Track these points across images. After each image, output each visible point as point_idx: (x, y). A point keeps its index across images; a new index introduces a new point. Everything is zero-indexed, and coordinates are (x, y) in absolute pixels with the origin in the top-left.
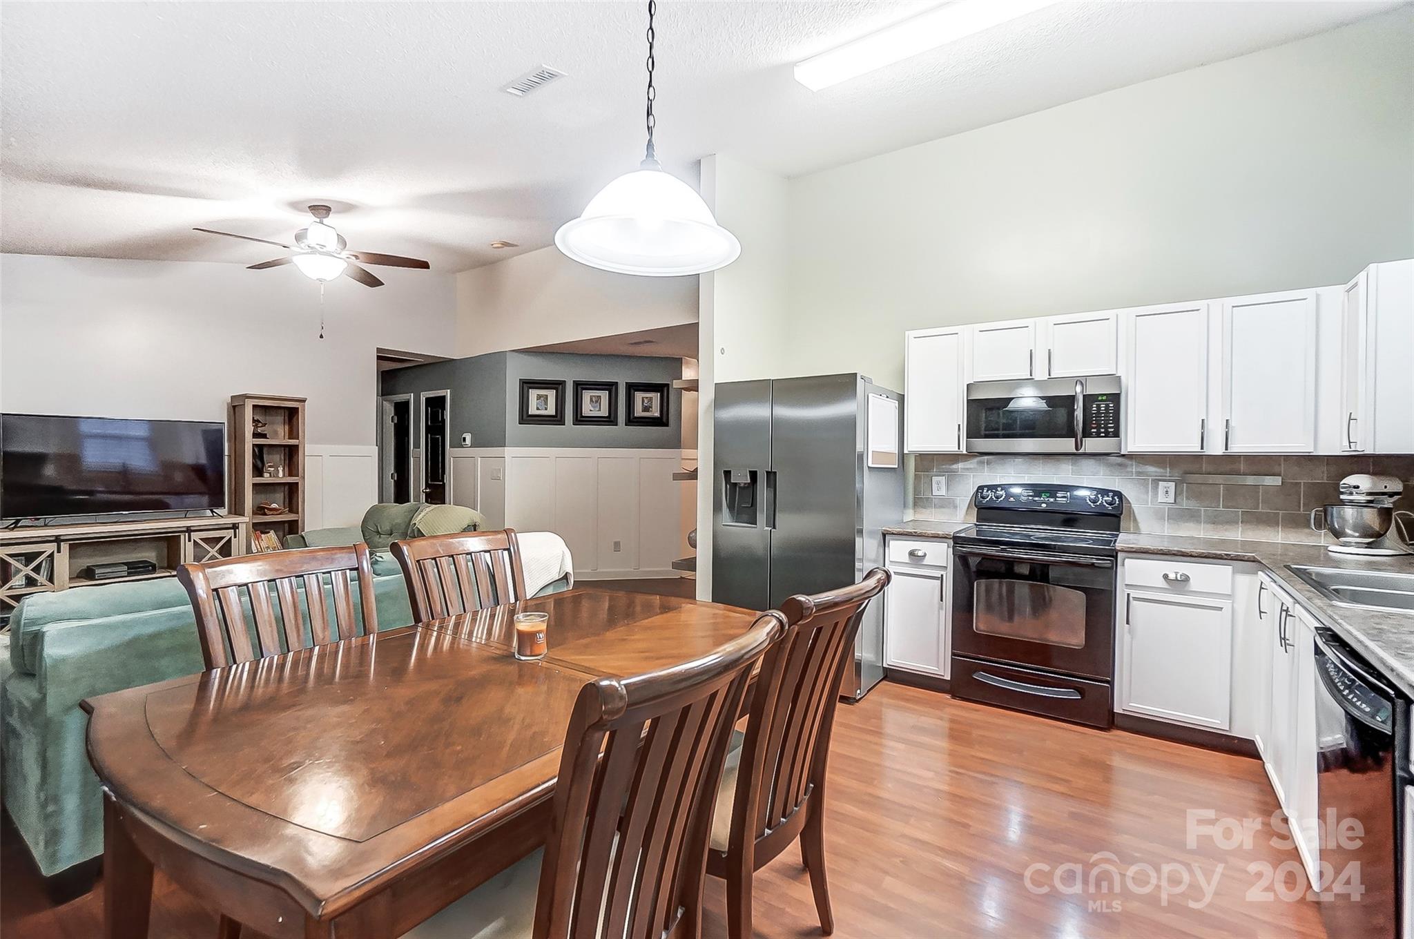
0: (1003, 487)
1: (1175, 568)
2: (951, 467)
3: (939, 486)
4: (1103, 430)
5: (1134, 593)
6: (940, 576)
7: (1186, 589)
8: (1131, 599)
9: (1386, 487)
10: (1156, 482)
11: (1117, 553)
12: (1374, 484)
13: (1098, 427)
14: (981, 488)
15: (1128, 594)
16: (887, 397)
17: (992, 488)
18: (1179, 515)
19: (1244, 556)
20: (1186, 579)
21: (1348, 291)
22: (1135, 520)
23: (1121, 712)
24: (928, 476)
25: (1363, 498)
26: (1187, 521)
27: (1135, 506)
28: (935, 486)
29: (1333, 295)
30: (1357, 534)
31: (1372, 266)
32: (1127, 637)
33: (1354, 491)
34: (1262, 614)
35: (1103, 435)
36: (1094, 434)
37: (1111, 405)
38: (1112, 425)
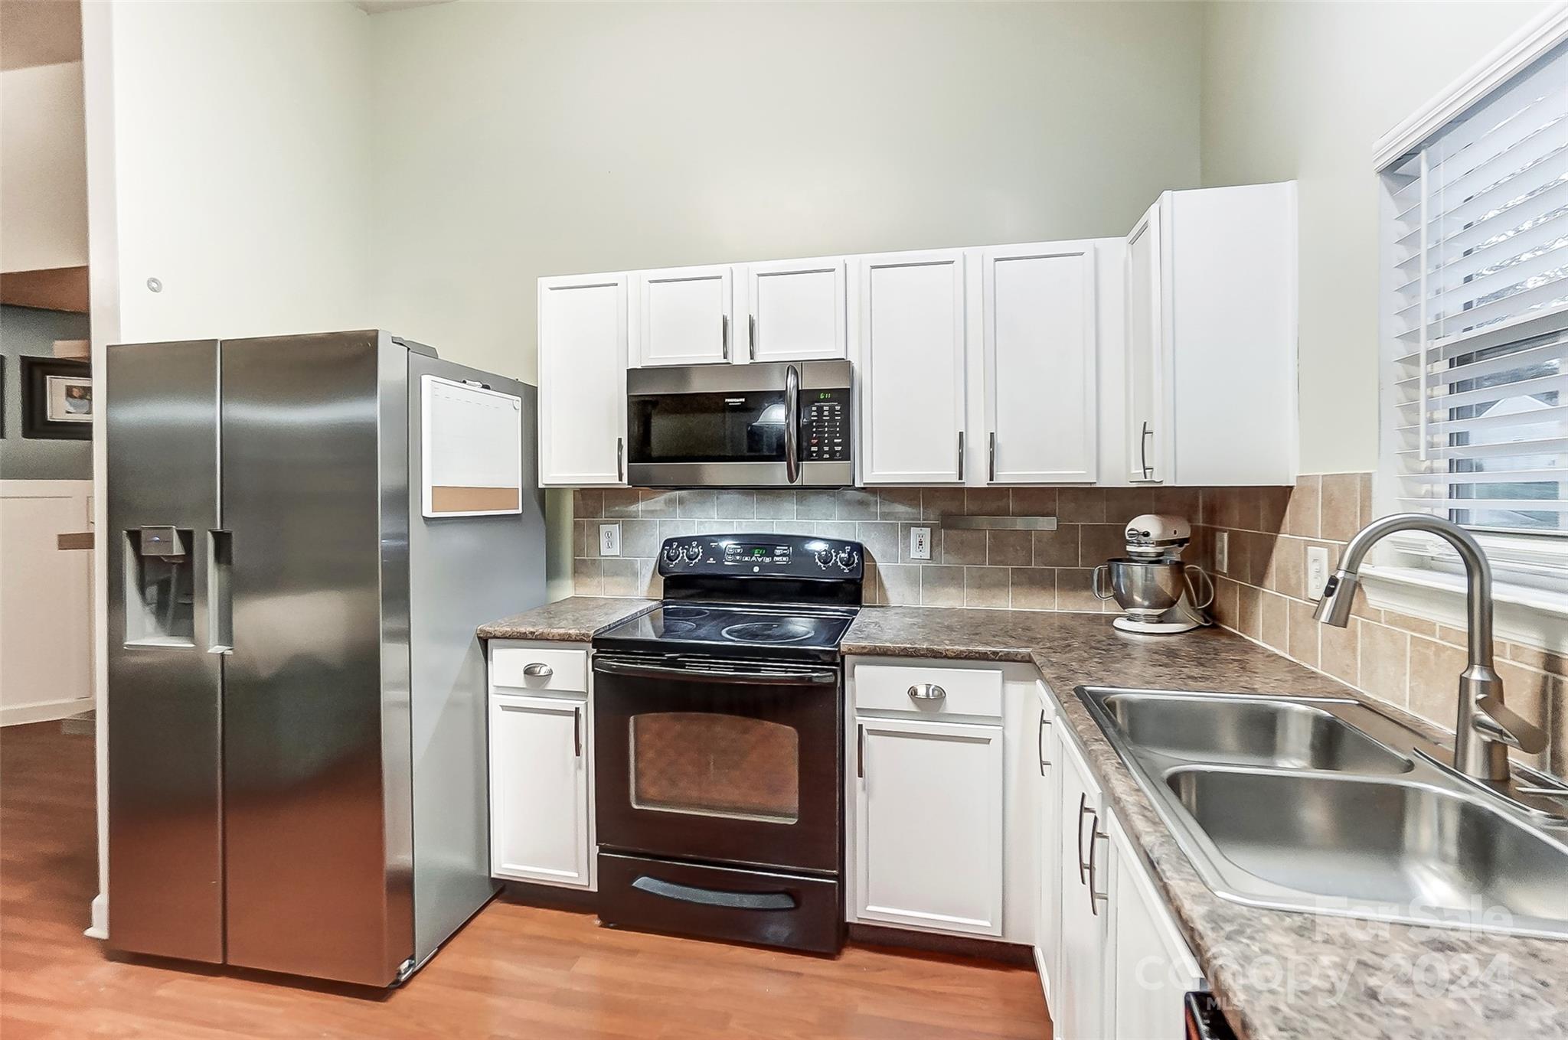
0: (702, 540)
1: (924, 678)
2: (626, 509)
3: (610, 542)
4: (826, 448)
5: (869, 723)
6: (574, 710)
7: (940, 711)
8: (865, 732)
9: (1175, 532)
10: (907, 527)
11: (843, 658)
12: (1164, 529)
13: (820, 445)
14: (668, 543)
15: (860, 726)
16: (487, 387)
17: (684, 542)
18: (937, 577)
19: (1017, 654)
20: (941, 695)
21: (1132, 242)
22: (881, 585)
23: (856, 921)
24: (592, 524)
25: (1151, 550)
26: (945, 585)
27: (881, 565)
28: (603, 540)
29: (1115, 248)
30: (1146, 603)
31: (1167, 195)
32: (860, 797)
33: (1143, 539)
34: (1044, 766)
35: (826, 456)
36: (814, 455)
37: (838, 408)
38: (840, 440)
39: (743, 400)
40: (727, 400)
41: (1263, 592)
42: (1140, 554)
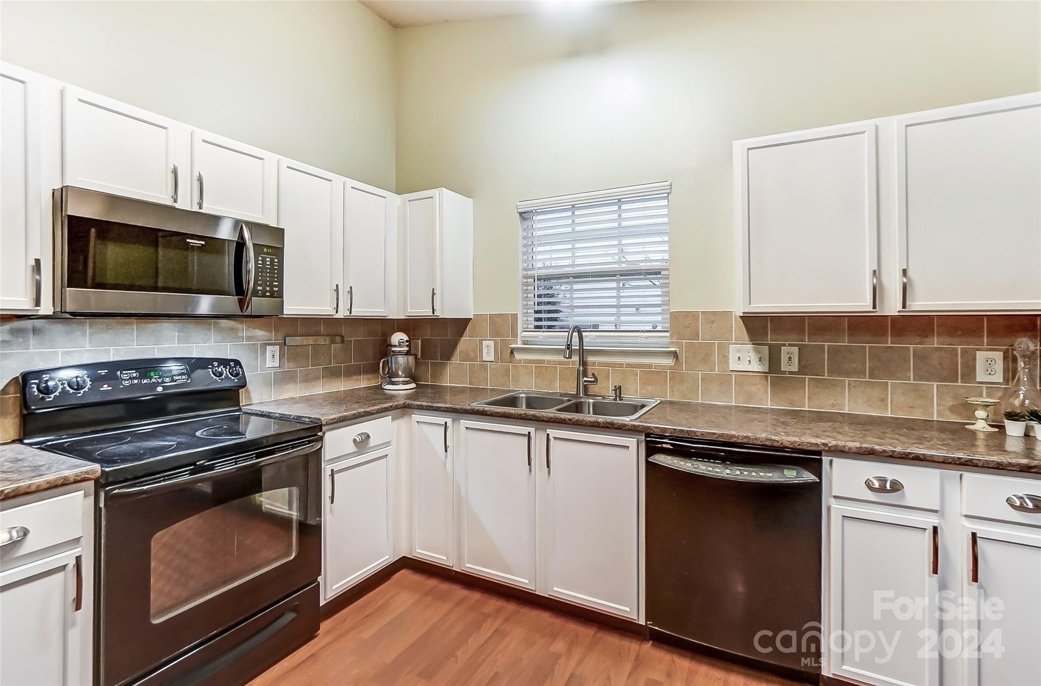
4: (268, 289)
5: (335, 467)
6: (69, 562)
8: (334, 474)
10: (264, 346)
13: (264, 285)
15: (332, 470)
18: (282, 379)
23: (326, 602)
25: (404, 349)
26: (288, 383)
30: (403, 375)
32: (329, 517)
35: (268, 294)
36: (260, 292)
37: (276, 260)
38: (277, 283)
39: (204, 243)
40: (188, 240)
41: (450, 363)
42: (400, 352)
